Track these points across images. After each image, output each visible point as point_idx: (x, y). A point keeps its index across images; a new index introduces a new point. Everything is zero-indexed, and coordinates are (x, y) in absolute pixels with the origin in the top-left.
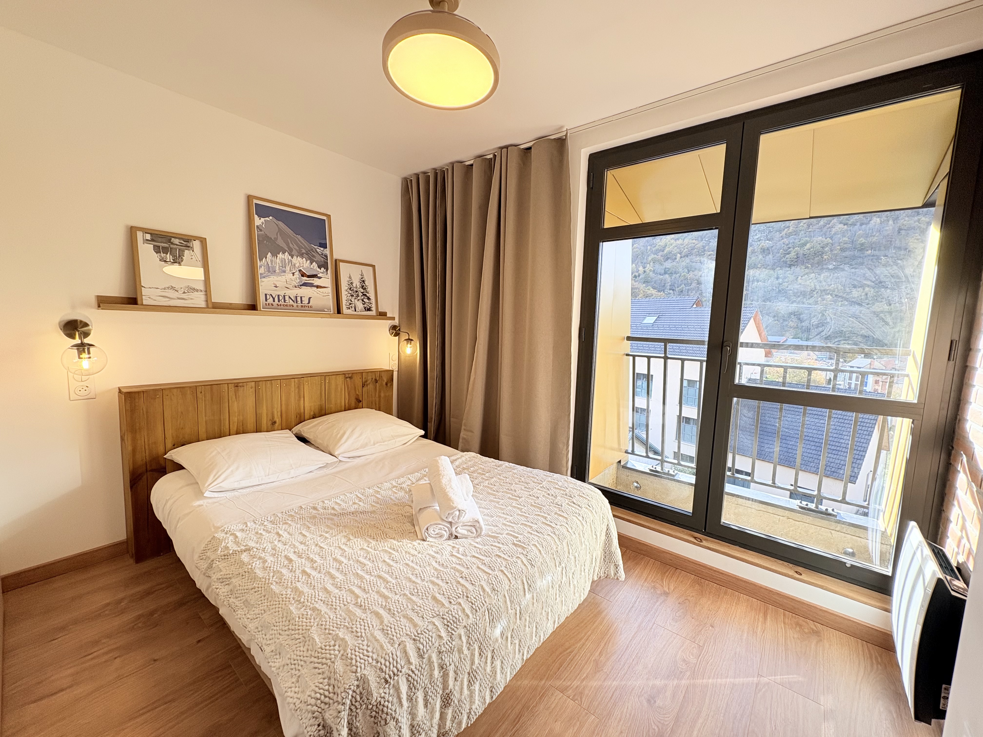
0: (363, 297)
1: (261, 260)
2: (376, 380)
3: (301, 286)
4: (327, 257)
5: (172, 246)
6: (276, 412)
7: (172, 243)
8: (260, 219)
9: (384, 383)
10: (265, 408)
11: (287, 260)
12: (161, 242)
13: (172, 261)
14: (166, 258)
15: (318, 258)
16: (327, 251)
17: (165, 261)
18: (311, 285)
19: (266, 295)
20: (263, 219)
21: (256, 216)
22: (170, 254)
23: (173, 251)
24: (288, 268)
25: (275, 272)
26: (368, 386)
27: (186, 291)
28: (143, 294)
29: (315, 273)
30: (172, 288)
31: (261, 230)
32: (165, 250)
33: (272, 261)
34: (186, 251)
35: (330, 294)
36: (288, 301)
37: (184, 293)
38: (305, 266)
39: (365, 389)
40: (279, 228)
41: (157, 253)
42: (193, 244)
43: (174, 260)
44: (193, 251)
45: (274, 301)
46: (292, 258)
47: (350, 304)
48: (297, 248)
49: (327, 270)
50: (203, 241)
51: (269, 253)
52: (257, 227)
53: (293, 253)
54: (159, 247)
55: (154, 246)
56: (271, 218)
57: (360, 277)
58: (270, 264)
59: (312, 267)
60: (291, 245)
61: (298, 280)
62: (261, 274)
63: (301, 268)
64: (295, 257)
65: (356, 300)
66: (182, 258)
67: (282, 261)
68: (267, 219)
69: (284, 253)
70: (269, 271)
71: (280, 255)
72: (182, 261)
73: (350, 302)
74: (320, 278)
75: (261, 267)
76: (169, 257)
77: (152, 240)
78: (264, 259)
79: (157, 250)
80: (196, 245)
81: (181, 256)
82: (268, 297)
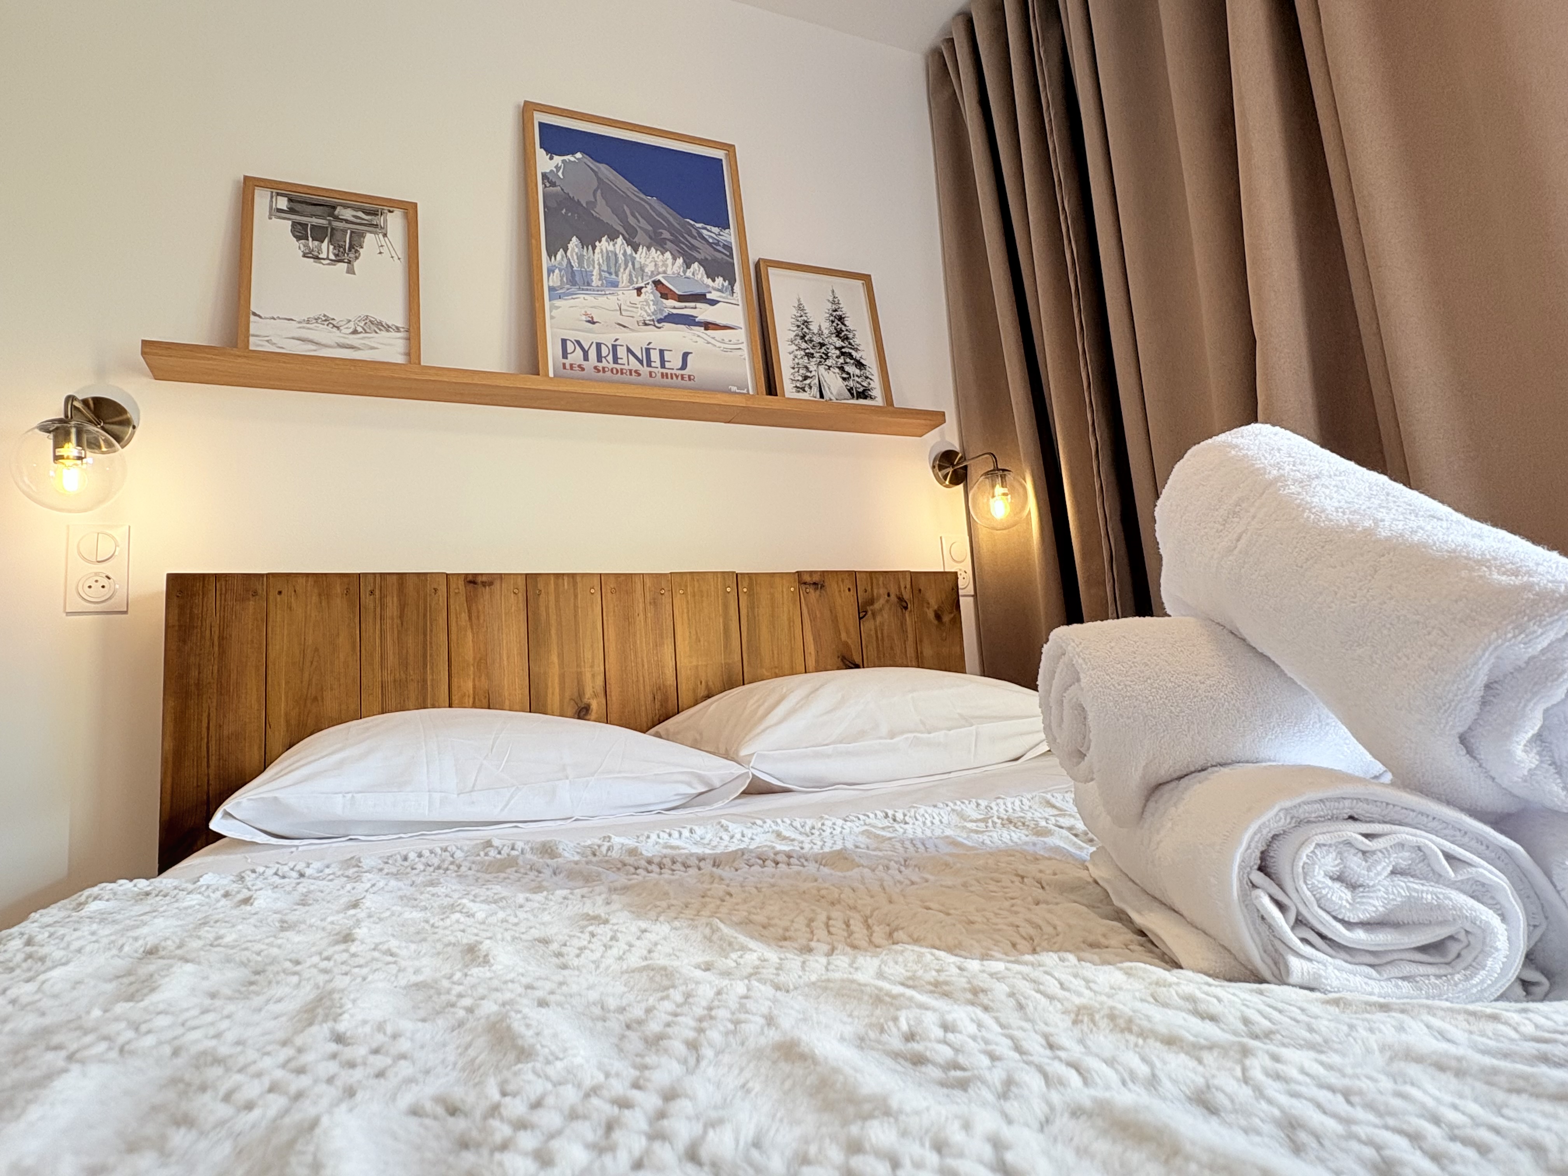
0: (841, 360)
1: (552, 253)
2: (901, 599)
3: (660, 321)
4: (730, 249)
5: (336, 224)
6: (588, 676)
7: (337, 218)
8: (551, 158)
9: (931, 615)
10: (555, 658)
11: (621, 257)
12: (312, 216)
13: (332, 257)
14: (320, 251)
15: (705, 252)
16: (730, 236)
17: (317, 258)
18: (689, 321)
19: (564, 342)
20: (558, 159)
21: (541, 153)
22: (330, 241)
23: (338, 235)
24: (624, 277)
25: (589, 284)
26: (879, 619)
27: (359, 329)
28: (252, 331)
29: (698, 290)
30: (327, 320)
31: (553, 184)
32: (319, 234)
33: (580, 258)
34: (368, 236)
35: (744, 346)
36: (625, 361)
37: (355, 332)
38: (669, 272)
39: (869, 625)
40: (599, 179)
41: (298, 238)
42: (385, 221)
43: (336, 255)
44: (385, 235)
45: (586, 358)
46: (636, 251)
47: (806, 378)
48: (650, 228)
49: (732, 284)
50: (410, 210)
51: (574, 239)
52: (544, 176)
53: (636, 240)
54: (304, 226)
55: (295, 224)
56: (579, 155)
57: (830, 306)
58: (575, 265)
59: (689, 273)
60: (632, 221)
61: (653, 308)
62: (551, 289)
63: (660, 277)
64: (642, 250)
65: (822, 369)
66: (356, 251)
67: (608, 258)
68: (569, 158)
69: (612, 238)
70: (573, 282)
71: (604, 245)
72: (357, 258)
73: (802, 371)
74: (713, 303)
75: (550, 271)
76: (326, 248)
77: (291, 211)
78: (561, 252)
79: (300, 232)
80: (394, 222)
81: (355, 247)
82: (570, 347)
